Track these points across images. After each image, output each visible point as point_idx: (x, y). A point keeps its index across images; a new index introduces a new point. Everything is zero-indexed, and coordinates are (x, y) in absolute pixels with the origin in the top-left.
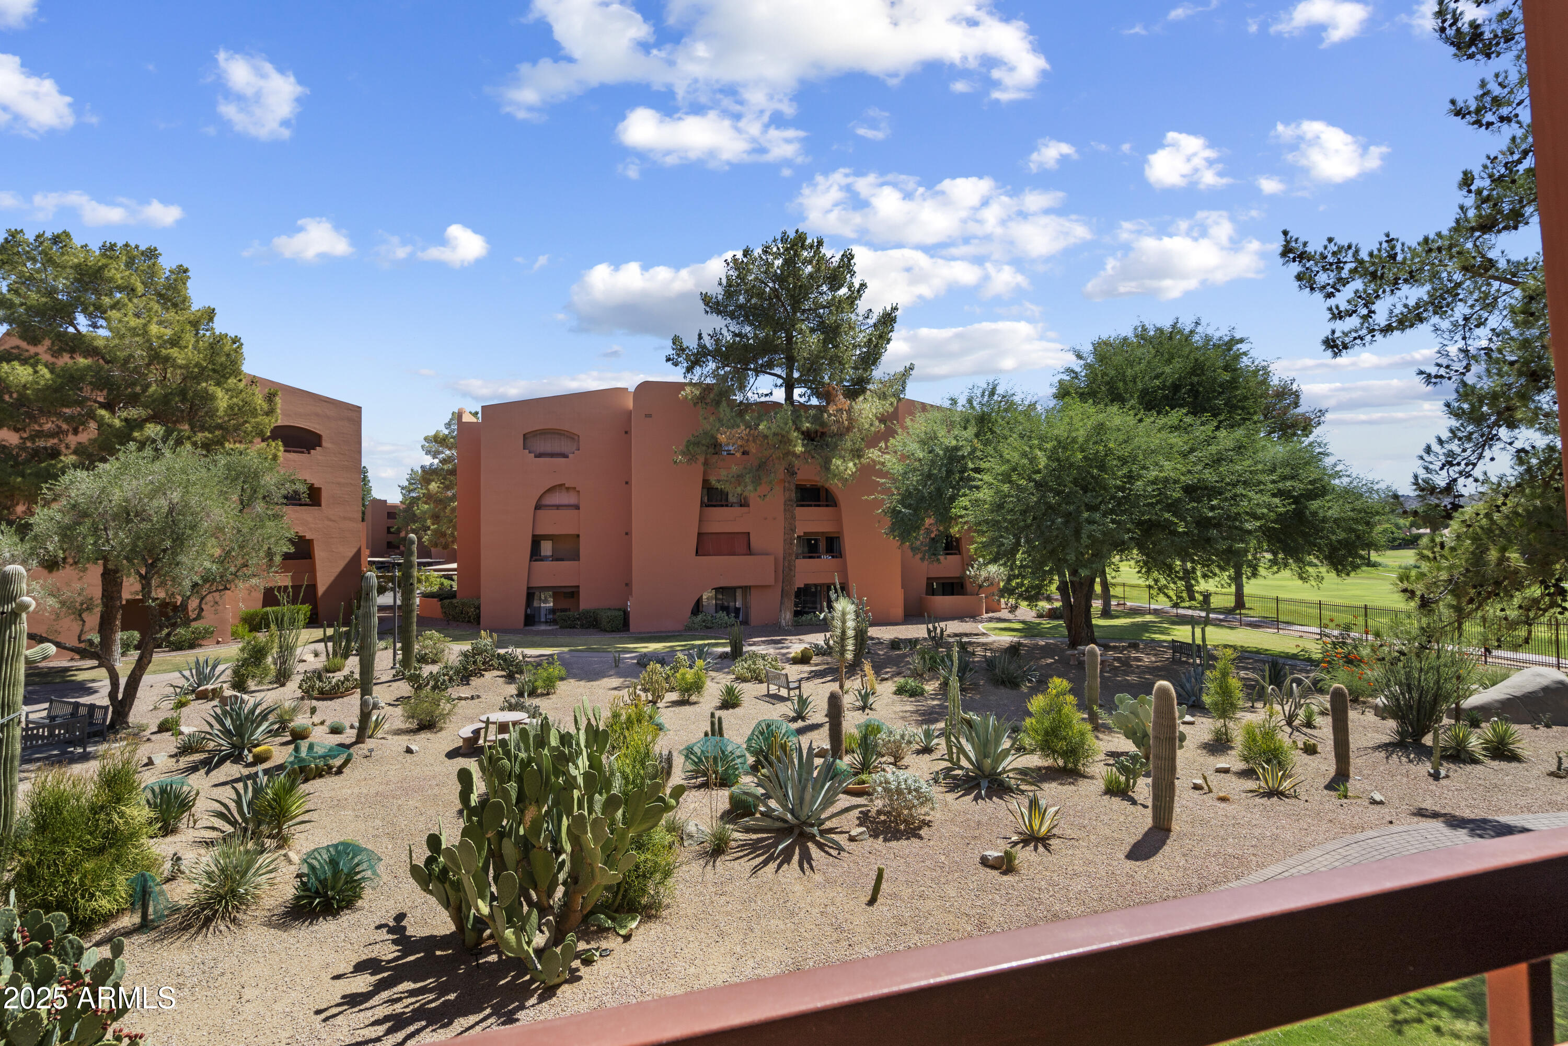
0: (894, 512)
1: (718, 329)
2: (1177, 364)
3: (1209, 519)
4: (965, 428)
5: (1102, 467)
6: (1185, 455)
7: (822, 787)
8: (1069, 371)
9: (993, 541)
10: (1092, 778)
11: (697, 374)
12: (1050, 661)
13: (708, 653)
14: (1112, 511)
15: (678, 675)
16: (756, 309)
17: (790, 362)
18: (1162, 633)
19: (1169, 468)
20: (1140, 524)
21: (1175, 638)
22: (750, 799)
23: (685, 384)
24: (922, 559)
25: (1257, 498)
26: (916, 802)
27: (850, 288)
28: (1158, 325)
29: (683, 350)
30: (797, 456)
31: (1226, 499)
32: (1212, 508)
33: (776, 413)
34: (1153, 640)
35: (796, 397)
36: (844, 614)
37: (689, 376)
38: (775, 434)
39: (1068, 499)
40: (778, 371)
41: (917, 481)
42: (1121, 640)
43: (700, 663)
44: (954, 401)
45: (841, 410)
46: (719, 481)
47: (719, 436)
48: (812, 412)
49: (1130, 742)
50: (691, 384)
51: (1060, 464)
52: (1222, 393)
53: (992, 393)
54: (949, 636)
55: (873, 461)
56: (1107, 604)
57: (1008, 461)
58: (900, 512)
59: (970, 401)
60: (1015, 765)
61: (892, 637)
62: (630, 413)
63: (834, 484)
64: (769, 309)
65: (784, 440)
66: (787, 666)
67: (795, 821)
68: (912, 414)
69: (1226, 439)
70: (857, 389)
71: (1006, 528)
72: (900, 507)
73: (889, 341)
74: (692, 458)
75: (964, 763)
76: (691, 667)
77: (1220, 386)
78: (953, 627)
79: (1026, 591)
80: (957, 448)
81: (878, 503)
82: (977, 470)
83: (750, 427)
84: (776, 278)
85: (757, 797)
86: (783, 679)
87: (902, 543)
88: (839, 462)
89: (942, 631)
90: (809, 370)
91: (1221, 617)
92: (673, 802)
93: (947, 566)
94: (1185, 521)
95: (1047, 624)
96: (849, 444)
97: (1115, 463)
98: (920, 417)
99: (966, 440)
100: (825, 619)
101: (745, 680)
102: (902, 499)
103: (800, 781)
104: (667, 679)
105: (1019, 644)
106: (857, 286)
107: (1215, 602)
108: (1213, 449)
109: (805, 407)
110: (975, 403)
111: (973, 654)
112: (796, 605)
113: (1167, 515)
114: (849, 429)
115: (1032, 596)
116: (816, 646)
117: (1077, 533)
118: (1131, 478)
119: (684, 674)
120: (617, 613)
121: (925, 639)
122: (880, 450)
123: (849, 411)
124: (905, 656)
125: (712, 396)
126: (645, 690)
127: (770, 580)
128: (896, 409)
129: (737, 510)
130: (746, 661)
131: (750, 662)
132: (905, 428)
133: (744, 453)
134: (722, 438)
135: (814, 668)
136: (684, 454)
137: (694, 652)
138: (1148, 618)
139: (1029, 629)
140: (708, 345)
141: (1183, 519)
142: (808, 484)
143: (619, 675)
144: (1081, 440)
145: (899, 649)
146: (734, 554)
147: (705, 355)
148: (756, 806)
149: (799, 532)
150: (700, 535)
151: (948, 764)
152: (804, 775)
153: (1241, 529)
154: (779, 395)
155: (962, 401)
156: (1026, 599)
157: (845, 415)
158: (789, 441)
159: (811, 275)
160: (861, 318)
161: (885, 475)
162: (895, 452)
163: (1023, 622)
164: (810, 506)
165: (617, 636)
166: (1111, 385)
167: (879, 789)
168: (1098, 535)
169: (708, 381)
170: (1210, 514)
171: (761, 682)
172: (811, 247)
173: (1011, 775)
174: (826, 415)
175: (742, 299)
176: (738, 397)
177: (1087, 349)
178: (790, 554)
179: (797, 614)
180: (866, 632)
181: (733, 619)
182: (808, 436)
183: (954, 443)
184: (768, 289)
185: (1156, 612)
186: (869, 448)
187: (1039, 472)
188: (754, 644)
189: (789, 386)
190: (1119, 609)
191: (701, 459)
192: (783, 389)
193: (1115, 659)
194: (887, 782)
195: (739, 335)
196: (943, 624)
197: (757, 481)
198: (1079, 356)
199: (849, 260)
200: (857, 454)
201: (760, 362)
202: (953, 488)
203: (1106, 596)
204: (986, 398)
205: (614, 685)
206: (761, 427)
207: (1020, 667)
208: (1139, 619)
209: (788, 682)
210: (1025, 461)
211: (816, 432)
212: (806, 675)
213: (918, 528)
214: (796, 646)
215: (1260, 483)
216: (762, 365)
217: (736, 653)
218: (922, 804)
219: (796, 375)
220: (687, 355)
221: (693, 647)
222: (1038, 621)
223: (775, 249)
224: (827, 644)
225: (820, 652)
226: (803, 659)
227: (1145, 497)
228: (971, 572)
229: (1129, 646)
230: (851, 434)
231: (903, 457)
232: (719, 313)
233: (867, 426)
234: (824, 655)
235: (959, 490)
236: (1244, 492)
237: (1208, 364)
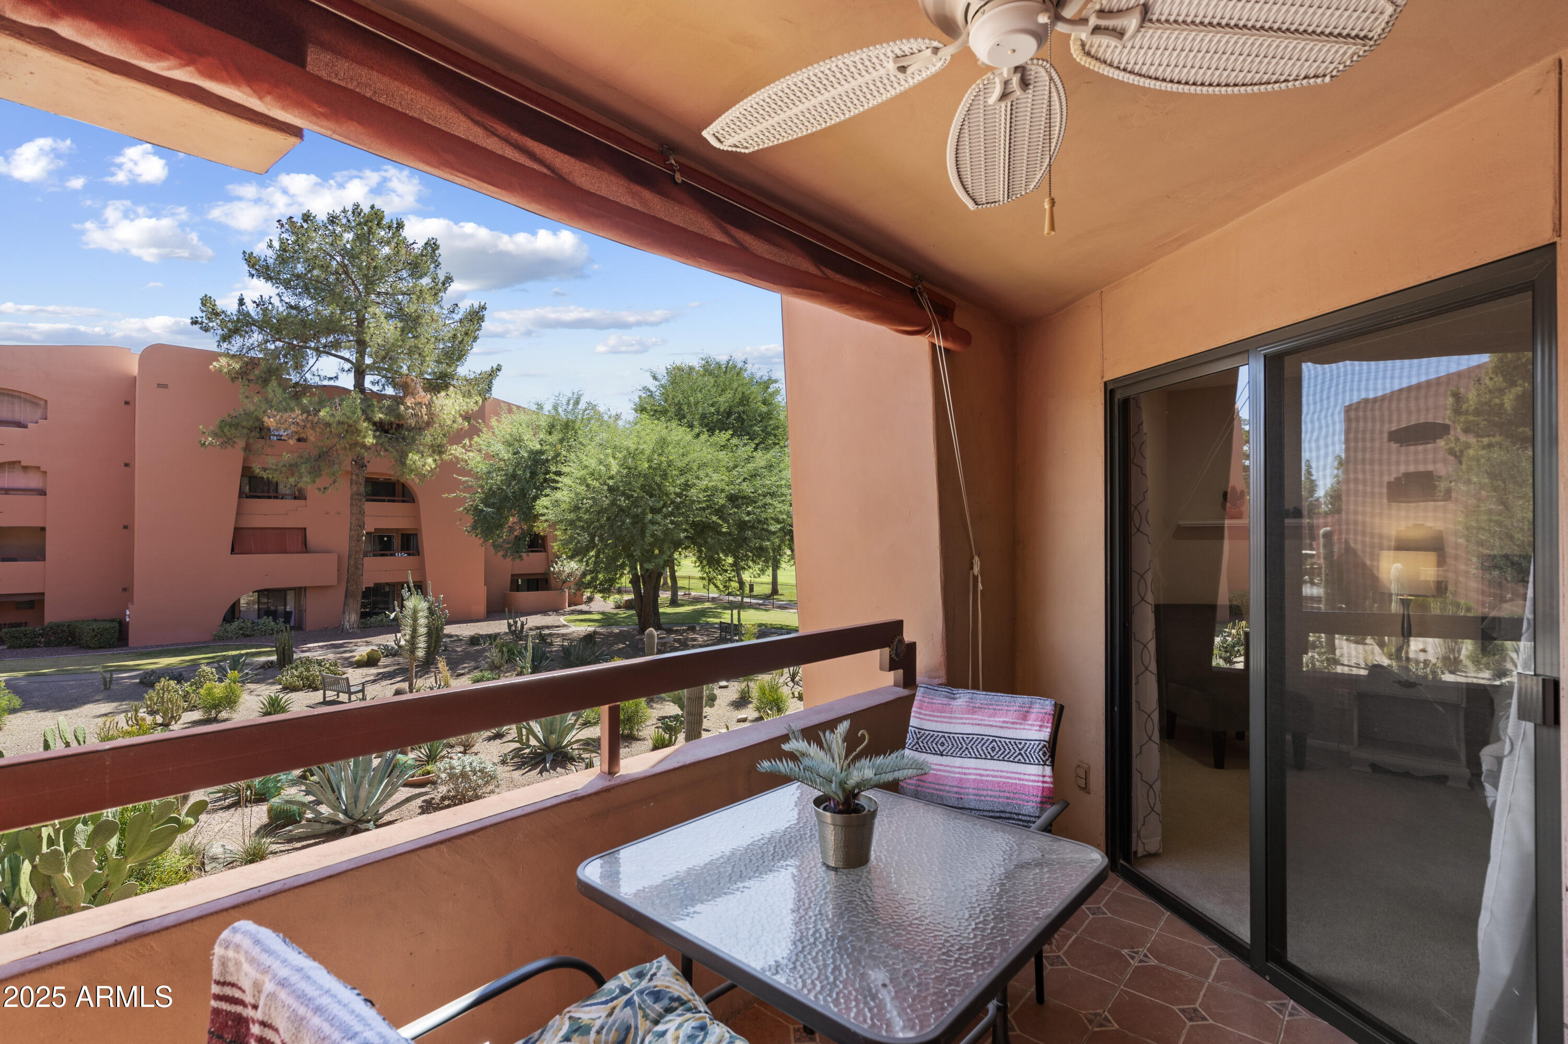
0: (477, 511)
1: (266, 297)
2: (729, 395)
3: (745, 523)
4: (550, 433)
5: (665, 476)
6: (729, 470)
7: (381, 783)
8: (646, 389)
9: (572, 539)
10: (644, 739)
11: (237, 343)
12: (621, 646)
13: (245, 665)
14: (672, 514)
15: (202, 691)
16: (317, 281)
17: (361, 345)
18: (715, 617)
19: (717, 479)
20: (694, 525)
21: (723, 620)
22: (295, 807)
23: (220, 355)
24: (505, 556)
25: (780, 506)
26: (480, 782)
27: (434, 280)
28: (717, 360)
29: (217, 314)
30: (368, 448)
31: (759, 507)
32: (748, 514)
33: (342, 400)
34: (708, 623)
35: (367, 384)
36: (415, 611)
37: (225, 345)
38: (339, 423)
39: (635, 503)
40: (346, 354)
41: (502, 481)
42: (682, 624)
43: (233, 674)
44: (540, 407)
45: (420, 403)
46: (265, 470)
47: (266, 419)
48: (386, 403)
49: (676, 707)
50: (227, 355)
51: (631, 472)
52: (761, 421)
53: (577, 403)
54: (531, 629)
55: (456, 458)
56: (674, 594)
57: (586, 467)
58: (482, 511)
59: (555, 408)
60: (579, 737)
61: (472, 633)
62: (135, 377)
63: (411, 479)
64: (335, 285)
65: (351, 429)
66: (350, 670)
67: (348, 821)
68: (497, 414)
69: (761, 459)
70: (439, 383)
71: (583, 527)
72: (481, 506)
73: (475, 339)
74: (227, 442)
75: (533, 742)
76: (220, 680)
77: (759, 416)
78: (534, 621)
79: (601, 584)
80: (542, 452)
81: (459, 501)
82: (559, 474)
83: (308, 412)
84: (344, 252)
85: (303, 804)
86: (343, 683)
87: (485, 541)
88: (416, 457)
89: (522, 625)
90: (384, 358)
91: (761, 602)
92: (191, 820)
93: (531, 563)
94: (728, 523)
95: (623, 613)
96: (428, 439)
97: (674, 472)
98: (506, 419)
99: (551, 444)
100: (395, 619)
101: (294, 689)
102: (486, 498)
103: (355, 780)
104: (186, 697)
105: (595, 632)
106: (442, 278)
107: (757, 590)
108: (750, 466)
109: (380, 397)
110: (560, 410)
111: (551, 644)
112: (363, 606)
113: (714, 518)
114: (428, 424)
115: (606, 589)
116: (386, 647)
117: (643, 532)
118: (687, 486)
119: (210, 689)
120: (108, 625)
121: (506, 634)
122: (464, 447)
123: (429, 406)
124: (484, 650)
125: (257, 372)
126: (152, 713)
127: (332, 579)
128: (482, 408)
129: (290, 503)
130: (296, 668)
131: (301, 669)
132: (490, 428)
133: (299, 440)
134: (270, 422)
135: (382, 670)
136: (215, 435)
137: (226, 664)
138: (707, 605)
139: (607, 619)
140: (253, 314)
141: (725, 520)
142: (382, 478)
143: (110, 699)
144: (648, 452)
145: (478, 644)
146: (285, 552)
147: (248, 324)
148: (301, 815)
149: (370, 527)
150: (237, 530)
151: (518, 745)
152: (360, 773)
153: (767, 531)
154: (347, 381)
155: (548, 407)
156: (600, 591)
157: (424, 410)
158: (358, 432)
159: (388, 258)
160: (445, 312)
161: (468, 473)
162: (480, 451)
163: (603, 613)
164: (384, 501)
165: (109, 653)
166: (679, 406)
167: (443, 776)
168: (659, 533)
169: (252, 354)
170: (747, 518)
171: (316, 689)
172: (390, 227)
173: (575, 746)
174: (402, 408)
175: (300, 268)
176: (294, 377)
177: (662, 372)
178: (357, 552)
179: (364, 615)
180: (442, 629)
181: (281, 625)
182: (381, 427)
183: (538, 447)
184: (334, 263)
185: (713, 600)
186: (452, 444)
187: (611, 478)
188: (309, 650)
189: (360, 373)
190: (685, 598)
191: (241, 443)
192: (352, 375)
193: (675, 640)
194: (452, 768)
195: (296, 307)
196: (523, 619)
197: (315, 472)
198: (655, 378)
199: (434, 251)
200: (438, 449)
201: (323, 341)
202: (537, 489)
203: (675, 589)
204: (571, 407)
205: (103, 711)
206: (322, 414)
207: (594, 653)
208: (699, 606)
209: (349, 686)
210: (602, 468)
211: (391, 424)
212: (372, 678)
213: (501, 526)
214: (362, 650)
215: (783, 495)
216: (325, 346)
217: (285, 659)
218: (487, 783)
219: (368, 361)
220: (222, 321)
221: (225, 658)
222: (615, 611)
223: (344, 221)
224: (398, 645)
225: (390, 653)
226: (370, 661)
227: (699, 502)
228: (556, 568)
229: (688, 629)
230: (431, 430)
231: (488, 456)
232: (269, 278)
233: (449, 423)
234: (394, 655)
235: (542, 491)
236: (770, 501)
237: (752, 397)
